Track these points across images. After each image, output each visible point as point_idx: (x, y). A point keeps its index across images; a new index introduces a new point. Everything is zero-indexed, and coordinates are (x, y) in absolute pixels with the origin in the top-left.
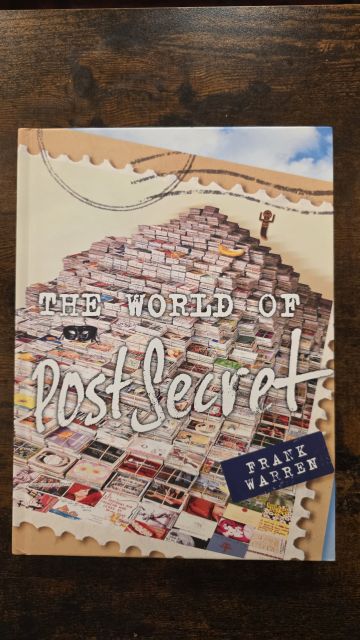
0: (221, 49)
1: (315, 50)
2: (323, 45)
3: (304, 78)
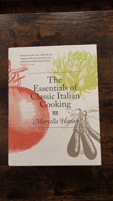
0: (47, 24)
1: (72, 24)
2: (74, 22)
3: (69, 31)
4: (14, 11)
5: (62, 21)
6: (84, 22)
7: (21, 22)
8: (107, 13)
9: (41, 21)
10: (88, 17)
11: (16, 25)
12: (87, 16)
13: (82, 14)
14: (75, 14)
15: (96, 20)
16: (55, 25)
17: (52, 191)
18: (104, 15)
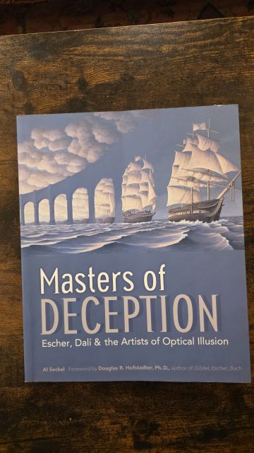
4: (20, 28)
5: (136, 47)
6: (188, 47)
7: (40, 52)
8: (243, 21)
9: (87, 49)
10: (198, 33)
11: (27, 62)
12: (195, 31)
13: (182, 26)
14: (167, 27)
15: (217, 40)
16: (120, 58)
17: (129, 441)
18: (236, 27)
